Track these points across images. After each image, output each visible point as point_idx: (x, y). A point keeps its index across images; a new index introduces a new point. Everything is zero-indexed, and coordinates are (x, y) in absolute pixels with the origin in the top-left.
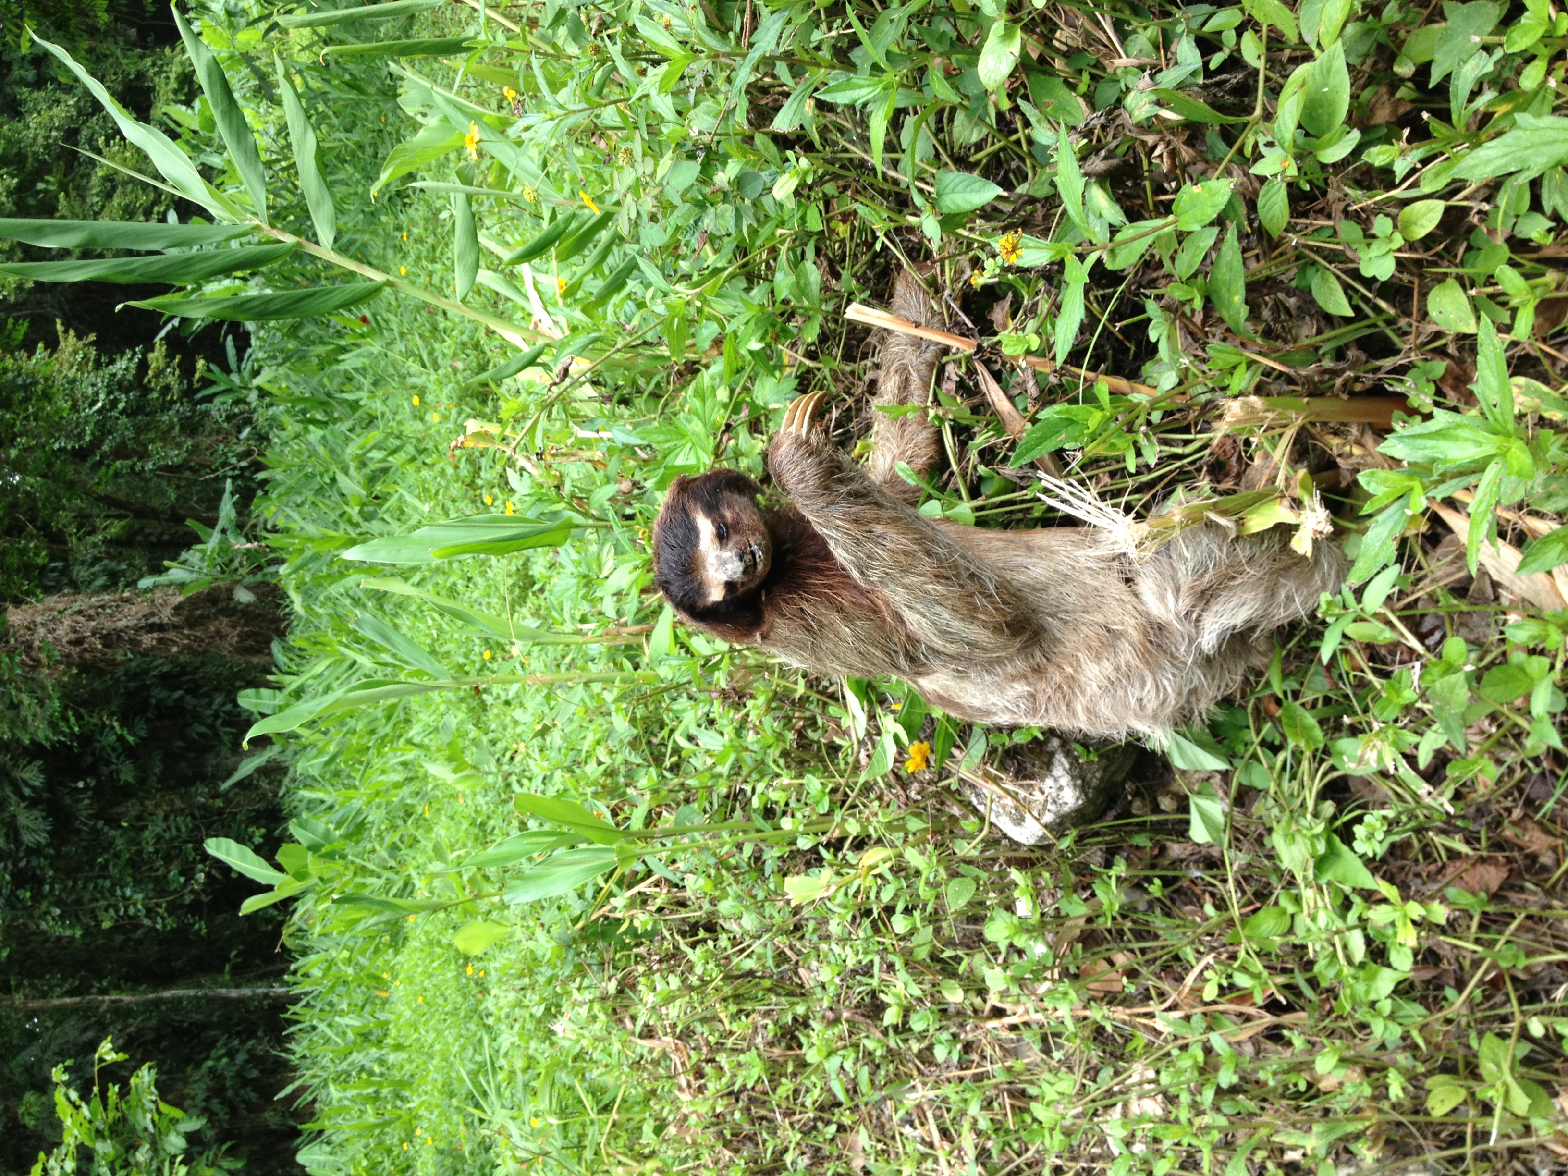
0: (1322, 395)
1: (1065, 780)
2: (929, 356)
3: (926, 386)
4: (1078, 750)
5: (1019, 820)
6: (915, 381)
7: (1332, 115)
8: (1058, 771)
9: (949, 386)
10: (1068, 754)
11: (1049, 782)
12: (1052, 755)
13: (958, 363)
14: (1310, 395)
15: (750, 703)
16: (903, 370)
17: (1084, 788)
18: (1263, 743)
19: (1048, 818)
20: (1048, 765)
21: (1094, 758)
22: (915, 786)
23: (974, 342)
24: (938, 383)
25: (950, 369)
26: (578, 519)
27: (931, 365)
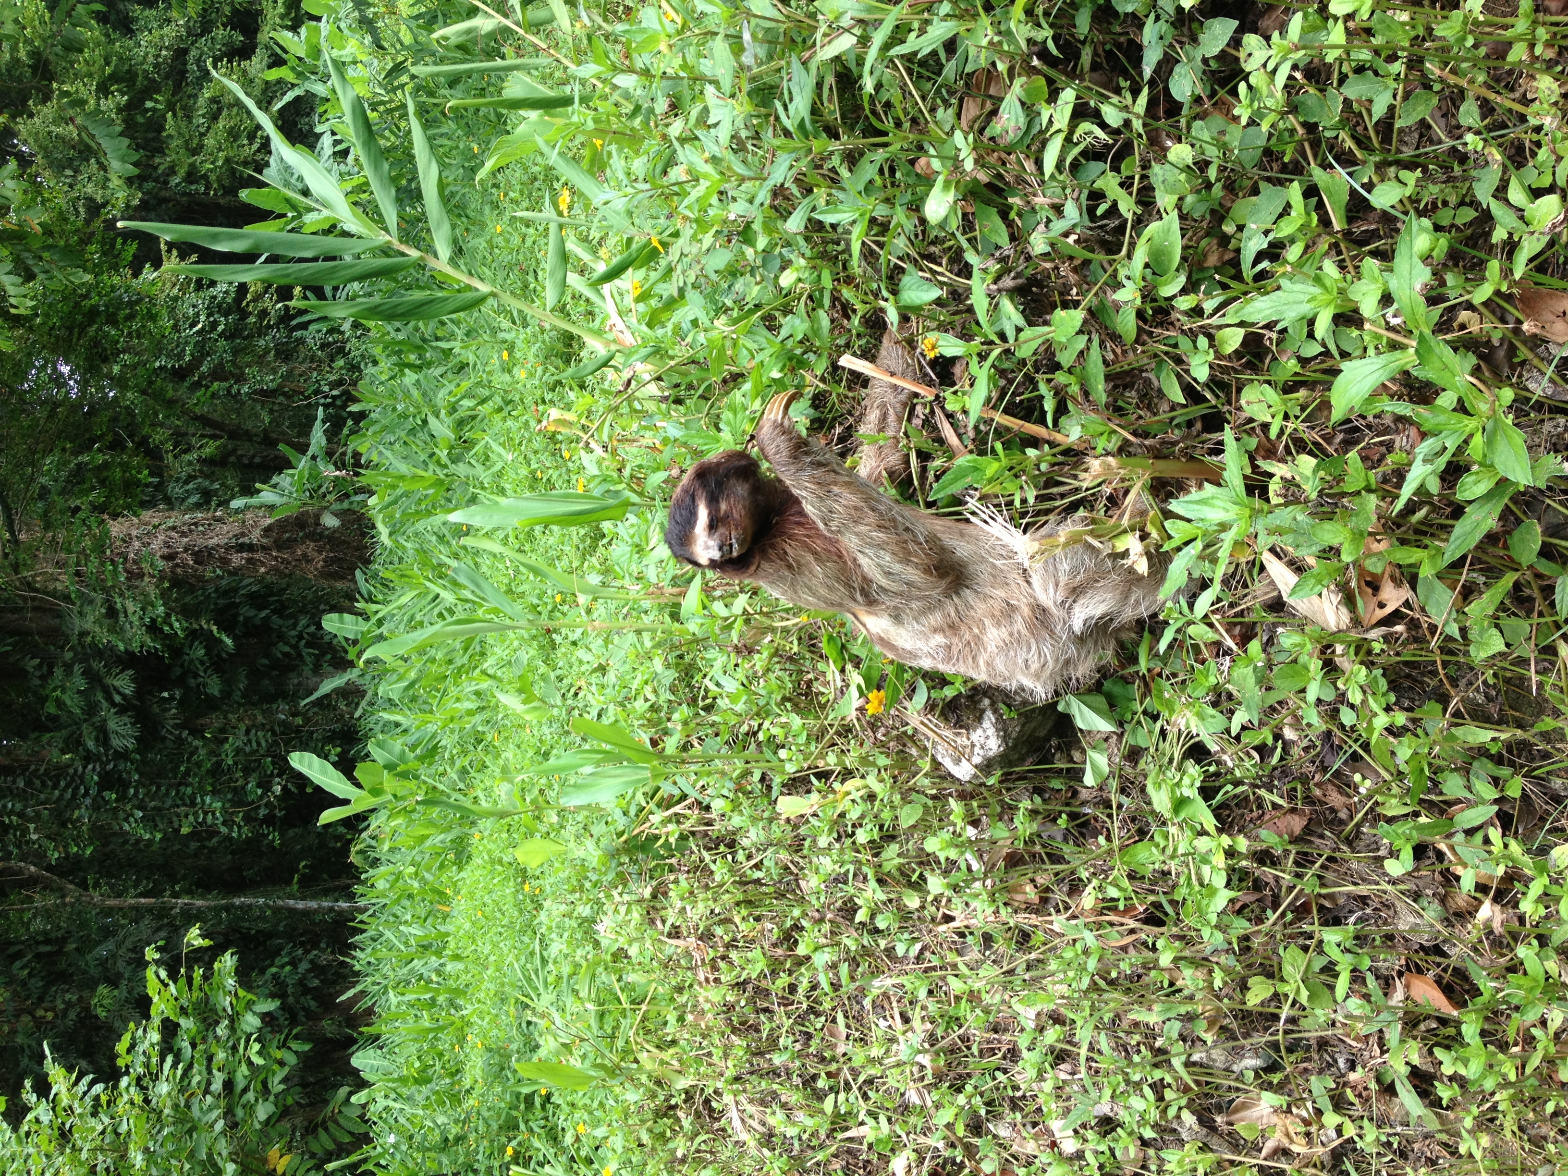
0: (1166, 457)
1: (991, 731)
2: (903, 397)
3: (900, 420)
4: (1003, 708)
5: (957, 762)
6: (892, 417)
7: (1170, 261)
8: (986, 724)
9: (917, 422)
10: (995, 711)
11: (979, 732)
12: (983, 711)
13: (924, 405)
14: (1156, 457)
15: (757, 656)
16: (883, 406)
17: (1005, 739)
18: (1145, 713)
19: (977, 760)
20: (979, 719)
21: (1014, 715)
22: (882, 730)
23: (934, 391)
24: (909, 420)
25: (919, 408)
26: (635, 498)
27: (905, 405)
